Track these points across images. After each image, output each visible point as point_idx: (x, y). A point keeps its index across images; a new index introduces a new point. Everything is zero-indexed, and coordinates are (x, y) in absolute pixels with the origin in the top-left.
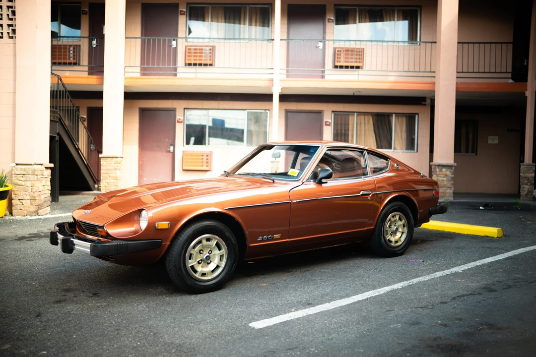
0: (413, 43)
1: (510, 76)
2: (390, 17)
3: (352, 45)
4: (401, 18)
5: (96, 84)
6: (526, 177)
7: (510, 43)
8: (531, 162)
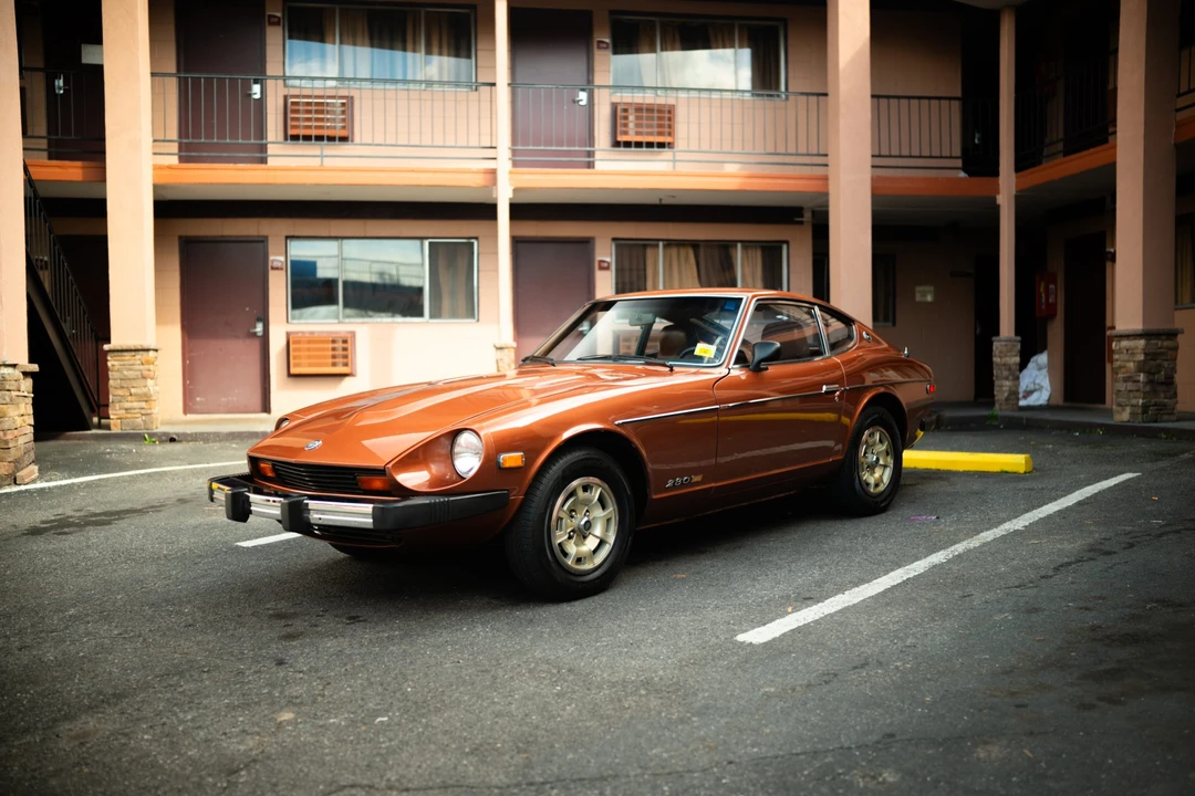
0: (771, 96)
1: (959, 163)
2: (723, 41)
3: (648, 98)
4: (746, 43)
5: (83, 182)
6: (1005, 365)
7: (955, 99)
8: (1012, 334)
